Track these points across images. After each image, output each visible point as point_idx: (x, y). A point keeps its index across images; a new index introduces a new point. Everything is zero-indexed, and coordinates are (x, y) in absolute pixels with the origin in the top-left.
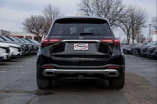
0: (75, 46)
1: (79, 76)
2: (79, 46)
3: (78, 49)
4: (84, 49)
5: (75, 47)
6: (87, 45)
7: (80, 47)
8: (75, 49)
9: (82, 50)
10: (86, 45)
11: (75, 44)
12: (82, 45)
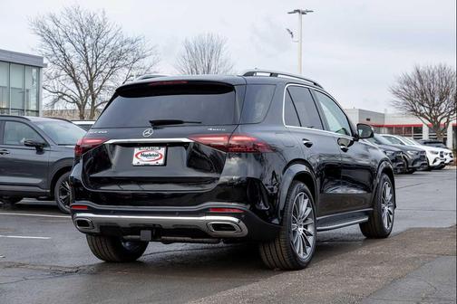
0: (136, 155)
1: (142, 232)
2: (146, 153)
3: (141, 163)
4: (154, 163)
5: (135, 159)
6: (162, 151)
7: (146, 156)
8: (135, 161)
9: (148, 165)
10: (159, 151)
11: (137, 150)
12: (152, 153)
